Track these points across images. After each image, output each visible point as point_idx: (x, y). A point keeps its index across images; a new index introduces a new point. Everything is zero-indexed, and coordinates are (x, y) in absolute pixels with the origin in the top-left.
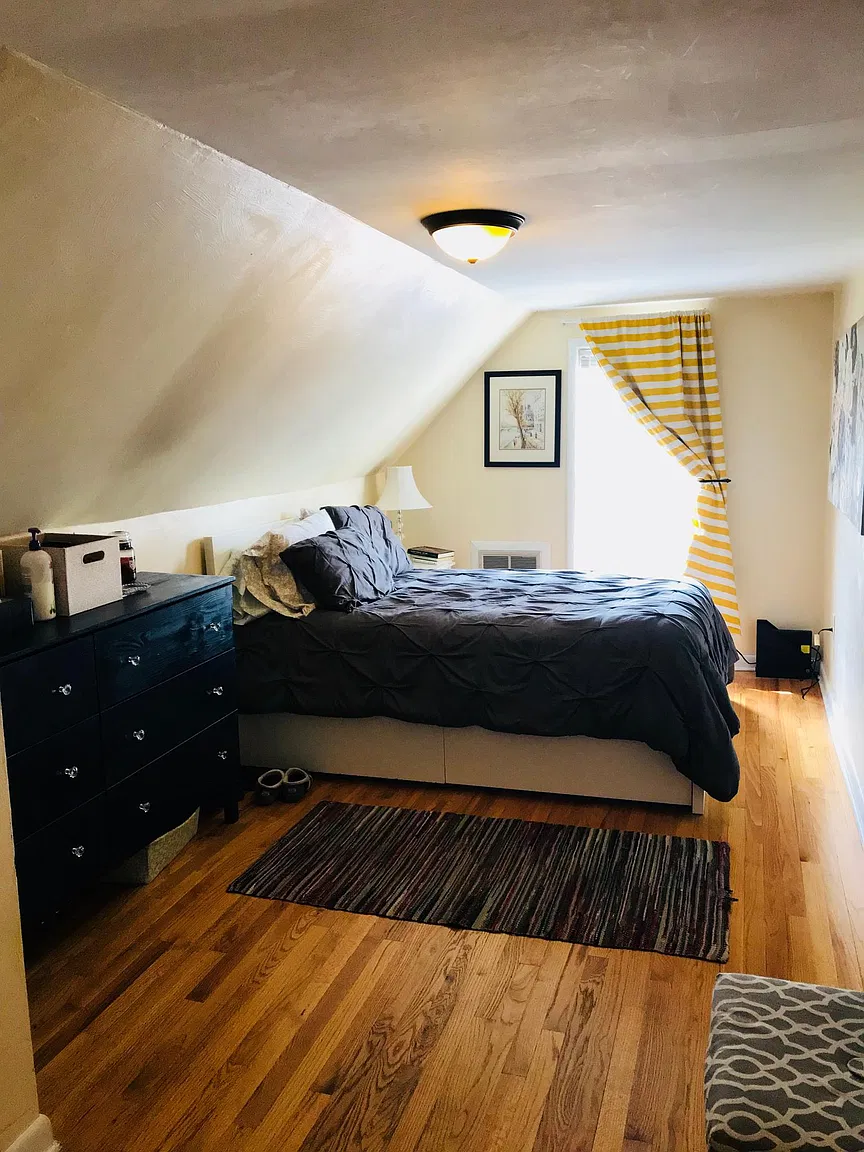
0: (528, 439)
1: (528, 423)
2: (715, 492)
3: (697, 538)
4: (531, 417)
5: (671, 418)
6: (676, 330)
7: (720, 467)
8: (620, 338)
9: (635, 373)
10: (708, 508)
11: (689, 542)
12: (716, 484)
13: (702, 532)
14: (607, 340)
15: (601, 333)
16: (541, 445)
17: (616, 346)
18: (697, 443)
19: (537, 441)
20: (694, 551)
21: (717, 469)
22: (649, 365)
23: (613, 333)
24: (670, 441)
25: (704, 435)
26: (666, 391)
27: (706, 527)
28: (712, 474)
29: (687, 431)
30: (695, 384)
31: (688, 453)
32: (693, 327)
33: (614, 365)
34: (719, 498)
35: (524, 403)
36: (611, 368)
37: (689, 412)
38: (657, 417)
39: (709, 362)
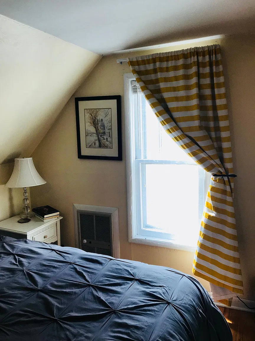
0: (103, 141)
1: (102, 131)
2: (224, 183)
3: (210, 218)
4: (103, 126)
5: (190, 129)
6: (194, 62)
7: (229, 166)
8: (155, 71)
9: (166, 95)
10: (219, 196)
11: (203, 219)
12: (226, 179)
13: (213, 214)
14: (147, 72)
15: (142, 68)
16: (110, 145)
17: (153, 77)
18: (210, 147)
19: (108, 143)
20: (207, 227)
21: (226, 167)
22: (175, 89)
23: (150, 67)
24: (190, 146)
25: (217, 141)
26: (187, 109)
27: (216, 209)
28: (222, 170)
29: (202, 139)
30: (209, 103)
31: (203, 155)
32: (207, 58)
33: (151, 91)
34: (228, 189)
35: (100, 117)
36: (149, 93)
37: (203, 124)
38: (180, 129)
39: (219, 86)
